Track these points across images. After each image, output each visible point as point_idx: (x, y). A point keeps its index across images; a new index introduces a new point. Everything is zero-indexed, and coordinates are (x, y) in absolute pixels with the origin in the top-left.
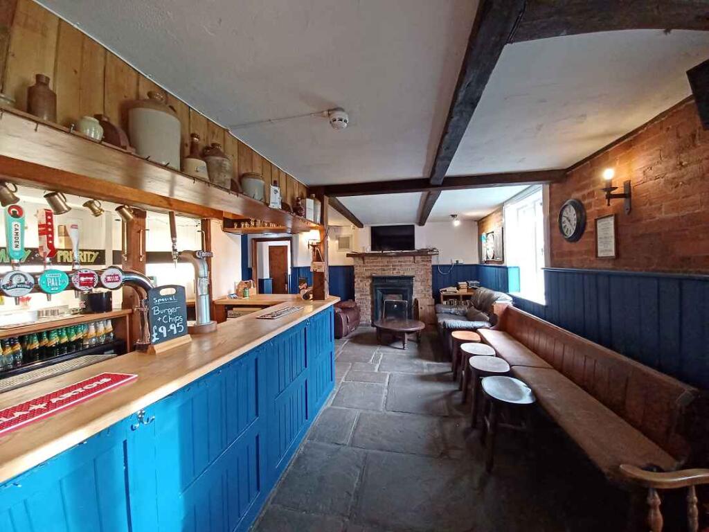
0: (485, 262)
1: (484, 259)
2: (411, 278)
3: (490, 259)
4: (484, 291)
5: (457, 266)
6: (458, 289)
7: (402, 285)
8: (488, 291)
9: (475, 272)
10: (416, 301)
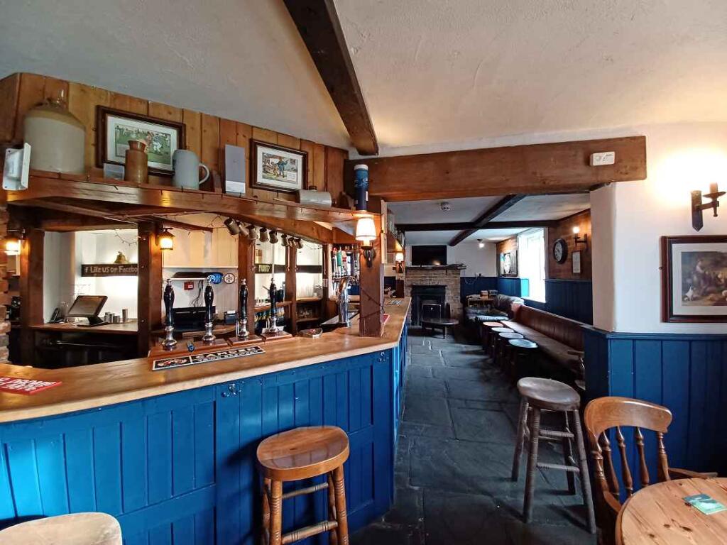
0: (503, 275)
1: (502, 273)
2: (444, 287)
3: (507, 273)
4: (502, 297)
5: (480, 278)
6: (481, 296)
7: (437, 292)
8: (506, 297)
9: (495, 283)
10: (448, 306)
